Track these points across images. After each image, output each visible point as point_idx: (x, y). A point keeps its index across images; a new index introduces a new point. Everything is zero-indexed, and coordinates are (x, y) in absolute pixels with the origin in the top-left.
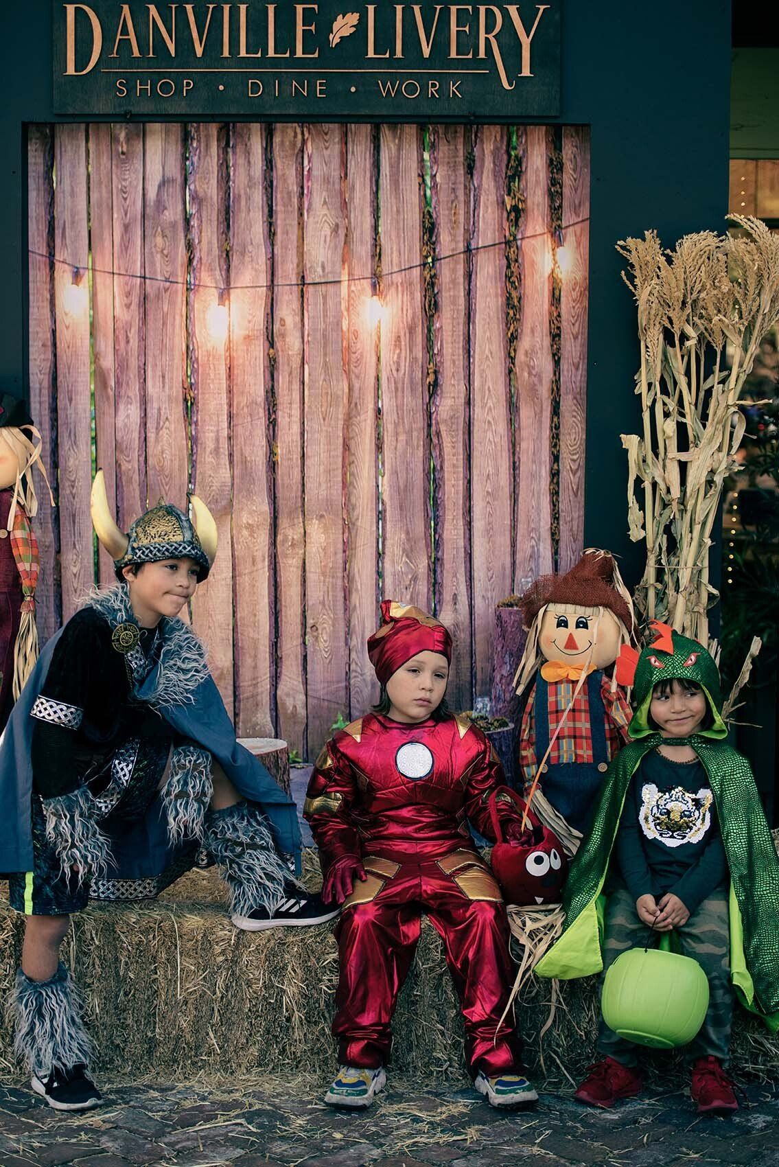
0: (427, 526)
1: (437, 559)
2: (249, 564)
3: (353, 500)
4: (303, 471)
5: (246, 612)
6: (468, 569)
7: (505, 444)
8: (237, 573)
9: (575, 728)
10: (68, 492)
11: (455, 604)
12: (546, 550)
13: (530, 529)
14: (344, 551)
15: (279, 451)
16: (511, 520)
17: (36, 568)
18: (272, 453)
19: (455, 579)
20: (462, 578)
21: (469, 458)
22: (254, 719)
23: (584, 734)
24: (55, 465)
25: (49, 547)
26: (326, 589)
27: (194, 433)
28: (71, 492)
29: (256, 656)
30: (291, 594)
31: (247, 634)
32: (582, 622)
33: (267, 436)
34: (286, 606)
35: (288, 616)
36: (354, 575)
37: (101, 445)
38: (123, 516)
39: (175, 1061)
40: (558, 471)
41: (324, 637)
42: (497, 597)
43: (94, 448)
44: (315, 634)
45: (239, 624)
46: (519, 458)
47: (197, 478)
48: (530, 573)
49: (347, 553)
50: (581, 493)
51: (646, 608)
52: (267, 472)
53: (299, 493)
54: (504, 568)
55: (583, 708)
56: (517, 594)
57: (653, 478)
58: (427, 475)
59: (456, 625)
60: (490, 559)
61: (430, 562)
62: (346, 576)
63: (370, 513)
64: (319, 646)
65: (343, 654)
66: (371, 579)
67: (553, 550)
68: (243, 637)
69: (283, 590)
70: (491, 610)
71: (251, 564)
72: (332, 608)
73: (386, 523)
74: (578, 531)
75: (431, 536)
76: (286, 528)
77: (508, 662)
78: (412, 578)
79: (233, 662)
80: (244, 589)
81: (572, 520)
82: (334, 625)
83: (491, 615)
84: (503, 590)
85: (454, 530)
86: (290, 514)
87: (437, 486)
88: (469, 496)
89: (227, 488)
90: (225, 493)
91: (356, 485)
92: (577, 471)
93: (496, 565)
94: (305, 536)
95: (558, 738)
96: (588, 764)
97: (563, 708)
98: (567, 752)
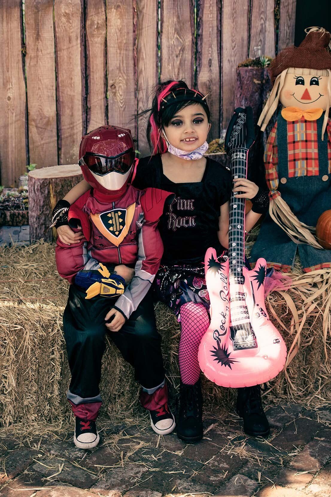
0: (192, 12)
1: (198, 35)
2: (66, 42)
5: (65, 77)
6: (219, 41)
8: (58, 49)
9: (306, 153)
11: (210, 66)
12: (270, 26)
13: (260, 12)
14: (134, 31)
16: (248, 6)
19: (210, 49)
20: (215, 48)
22: (71, 152)
23: (313, 157)
26: (121, 59)
29: (72, 108)
30: (97, 63)
31: (66, 92)
32: (315, 81)
34: (93, 72)
35: (95, 80)
36: (141, 48)
41: (120, 92)
42: (237, 60)
44: (114, 91)
45: (60, 85)
48: (260, 43)
49: (136, 32)
54: (243, 40)
55: (313, 139)
56: (252, 58)
59: (211, 81)
60: (233, 34)
61: (193, 38)
62: (135, 49)
63: (152, 4)
64: (116, 99)
65: (133, 104)
66: (153, 51)
67: (275, 26)
68: (64, 95)
69: (91, 60)
70: (234, 70)
71: (68, 42)
72: (125, 72)
73: (163, 10)
74: (292, 12)
75: (194, 19)
76: (92, 15)
77: (244, 104)
78: (181, 49)
79: (56, 113)
80: (63, 60)
81: (288, 5)
82: (127, 84)
83: (233, 72)
84: (242, 55)
85: (210, 14)
86: (96, 5)
93: (237, 38)
94: (106, 21)
95: (295, 160)
96: (315, 176)
97: (298, 140)
98: (301, 169)
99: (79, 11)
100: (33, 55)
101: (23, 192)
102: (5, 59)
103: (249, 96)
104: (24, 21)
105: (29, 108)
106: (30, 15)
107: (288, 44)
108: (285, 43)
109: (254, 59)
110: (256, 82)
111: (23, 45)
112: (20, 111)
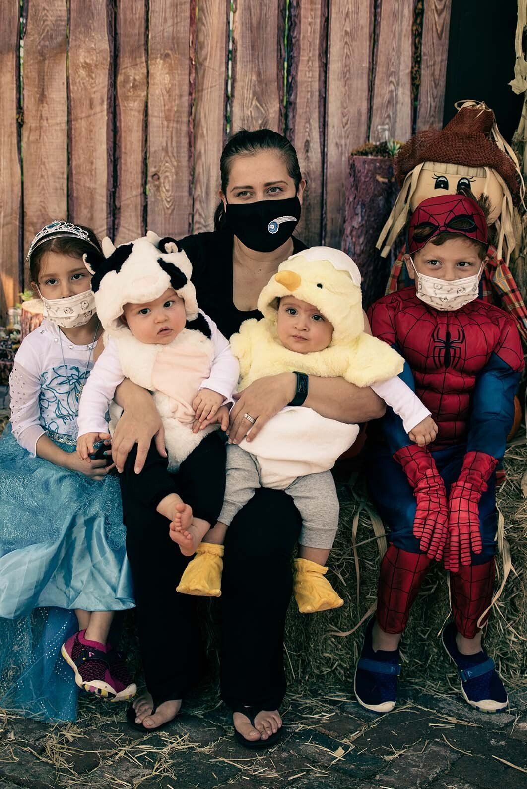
0: (280, 68)
1: (289, 103)
2: (85, 107)
3: (201, 38)
4: (147, 5)
5: (82, 160)
6: (322, 113)
8: (73, 117)
11: (307, 151)
12: (404, 95)
13: (389, 73)
14: (190, 94)
16: (369, 62)
19: (307, 125)
20: (315, 124)
26: (169, 134)
29: (92, 207)
30: (132, 140)
31: (83, 182)
32: (464, 183)
34: (125, 153)
35: (129, 165)
36: (200, 119)
40: (422, 10)
41: (167, 188)
42: (351, 145)
44: (157, 183)
45: (74, 172)
47: (30, 11)
48: (387, 120)
49: (193, 95)
50: (446, 35)
52: (107, 6)
53: (143, 30)
54: (360, 113)
56: (373, 142)
58: (282, 11)
60: (345, 105)
61: (282, 107)
62: (191, 121)
63: (219, 53)
64: (160, 196)
65: (186, 204)
66: (219, 124)
67: (413, 95)
68: (79, 187)
69: (123, 135)
70: (345, 159)
71: (88, 107)
72: (175, 155)
73: (236, 63)
74: (439, 76)
75: (284, 78)
76: (127, 68)
77: (360, 213)
78: (261, 124)
79: (67, 214)
80: (80, 134)
81: (434, 64)
82: (177, 174)
83: (343, 163)
84: (358, 137)
85: (309, 72)
86: (133, 53)
87: (292, 24)
88: (325, 35)
89: (63, 23)
90: (61, 28)
91: (205, 23)
92: (442, 10)
93: (351, 111)
94: (148, 76)
99: (107, 60)
100: (33, 125)
101: (12, 333)
103: (368, 200)
104: (22, 74)
105: (26, 206)
106: (31, 65)
107: (432, 124)
108: (428, 122)
109: (378, 144)
110: (380, 179)
111: (20, 109)
112: (12, 209)
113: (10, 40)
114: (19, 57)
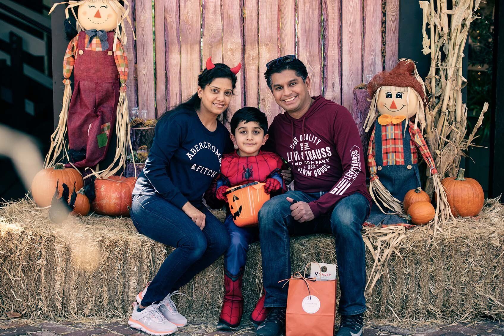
0: (320, 49)
1: (324, 65)
3: (283, 36)
4: (258, 22)
6: (340, 70)
7: (359, 8)
9: (395, 148)
10: (141, 33)
11: (334, 88)
12: (379, 60)
13: (371, 50)
15: (246, 12)
16: (361, 46)
17: (127, 70)
18: (242, 13)
19: (333, 75)
20: (337, 75)
21: (341, 15)
23: (400, 150)
24: (134, 20)
25: (131, 61)
27: (203, 3)
28: (142, 33)
30: (252, 83)
32: (399, 95)
33: (240, 4)
34: (249, 90)
35: (251, 95)
37: (157, 9)
38: (168, 45)
39: (202, 311)
40: (385, 21)
41: (268, 105)
42: (354, 84)
43: (153, 10)
44: (264, 103)
46: (366, 15)
47: (205, 26)
48: (371, 72)
50: (397, 32)
51: (431, 88)
52: (240, 23)
53: (256, 33)
54: (358, 70)
55: (399, 138)
56: (365, 83)
57: (435, 23)
58: (320, 23)
59: (334, 98)
60: (351, 65)
61: (321, 67)
63: (291, 43)
64: (266, 109)
67: (383, 61)
69: (248, 81)
70: (351, 91)
73: (299, 48)
74: (395, 51)
75: (321, 54)
76: (249, 50)
77: (359, 116)
78: (312, 75)
81: (392, 46)
83: (351, 93)
84: (357, 81)
85: (333, 51)
86: (252, 43)
87: (324, 29)
88: (340, 34)
89: (220, 31)
90: (219, 33)
91: (284, 29)
92: (395, 20)
93: (354, 68)
94: (259, 54)
95: (387, 153)
96: (402, 165)
97: (389, 138)
98: (391, 160)
99: (240, 47)
102: (188, 79)
103: (363, 110)
104: (202, 54)
106: (206, 50)
109: (367, 83)
110: (368, 100)
113: (197, 39)
114: (201, 46)
